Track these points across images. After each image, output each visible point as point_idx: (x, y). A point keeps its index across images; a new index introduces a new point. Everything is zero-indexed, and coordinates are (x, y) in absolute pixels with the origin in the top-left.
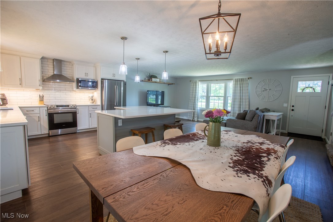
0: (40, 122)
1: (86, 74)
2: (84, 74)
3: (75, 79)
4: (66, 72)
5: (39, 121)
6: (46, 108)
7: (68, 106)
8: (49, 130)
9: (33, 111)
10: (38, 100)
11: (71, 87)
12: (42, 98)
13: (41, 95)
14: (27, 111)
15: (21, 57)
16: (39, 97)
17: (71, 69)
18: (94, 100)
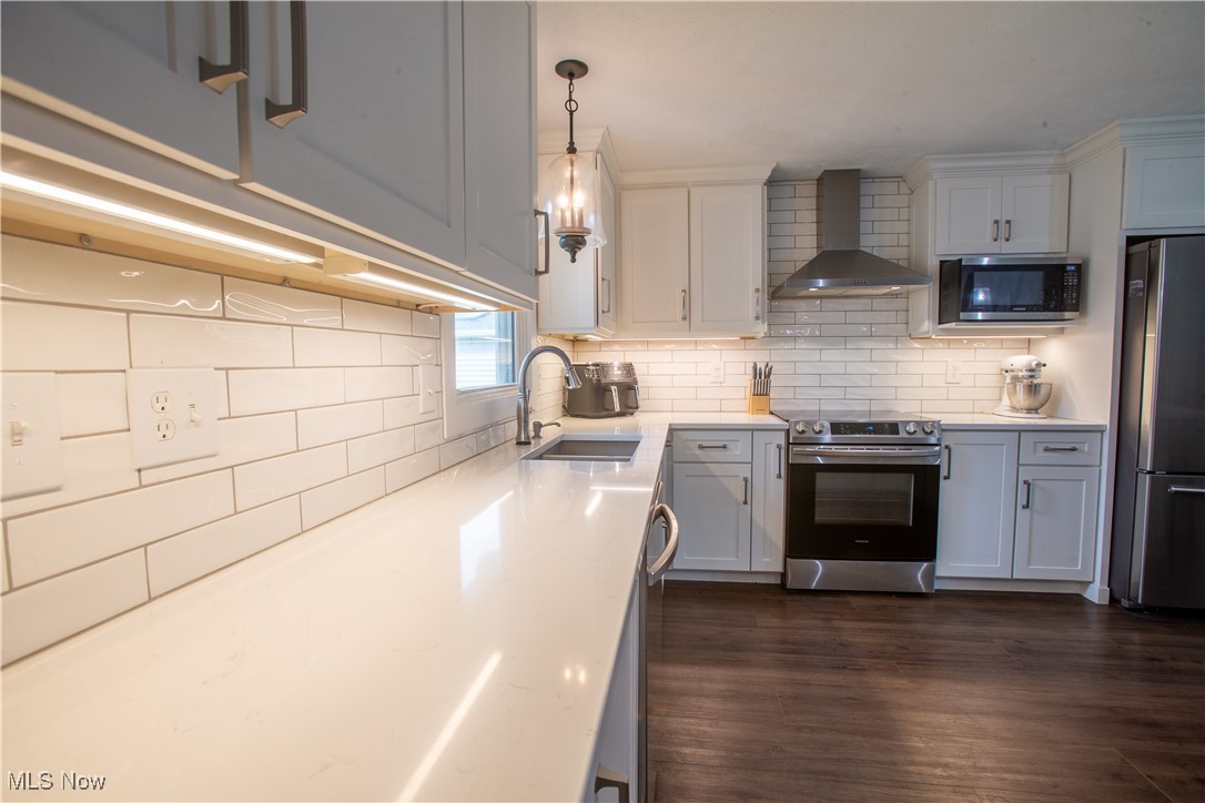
0: (748, 507)
1: (1003, 228)
2: (989, 227)
3: (933, 265)
4: (881, 236)
5: (745, 503)
6: (783, 434)
7: (893, 428)
8: (786, 556)
9: (724, 447)
10: (749, 392)
11: (902, 317)
12: (762, 381)
13: (761, 366)
14: (701, 447)
15: (692, 190)
16: (751, 377)
17: (904, 214)
18: (1043, 391)
